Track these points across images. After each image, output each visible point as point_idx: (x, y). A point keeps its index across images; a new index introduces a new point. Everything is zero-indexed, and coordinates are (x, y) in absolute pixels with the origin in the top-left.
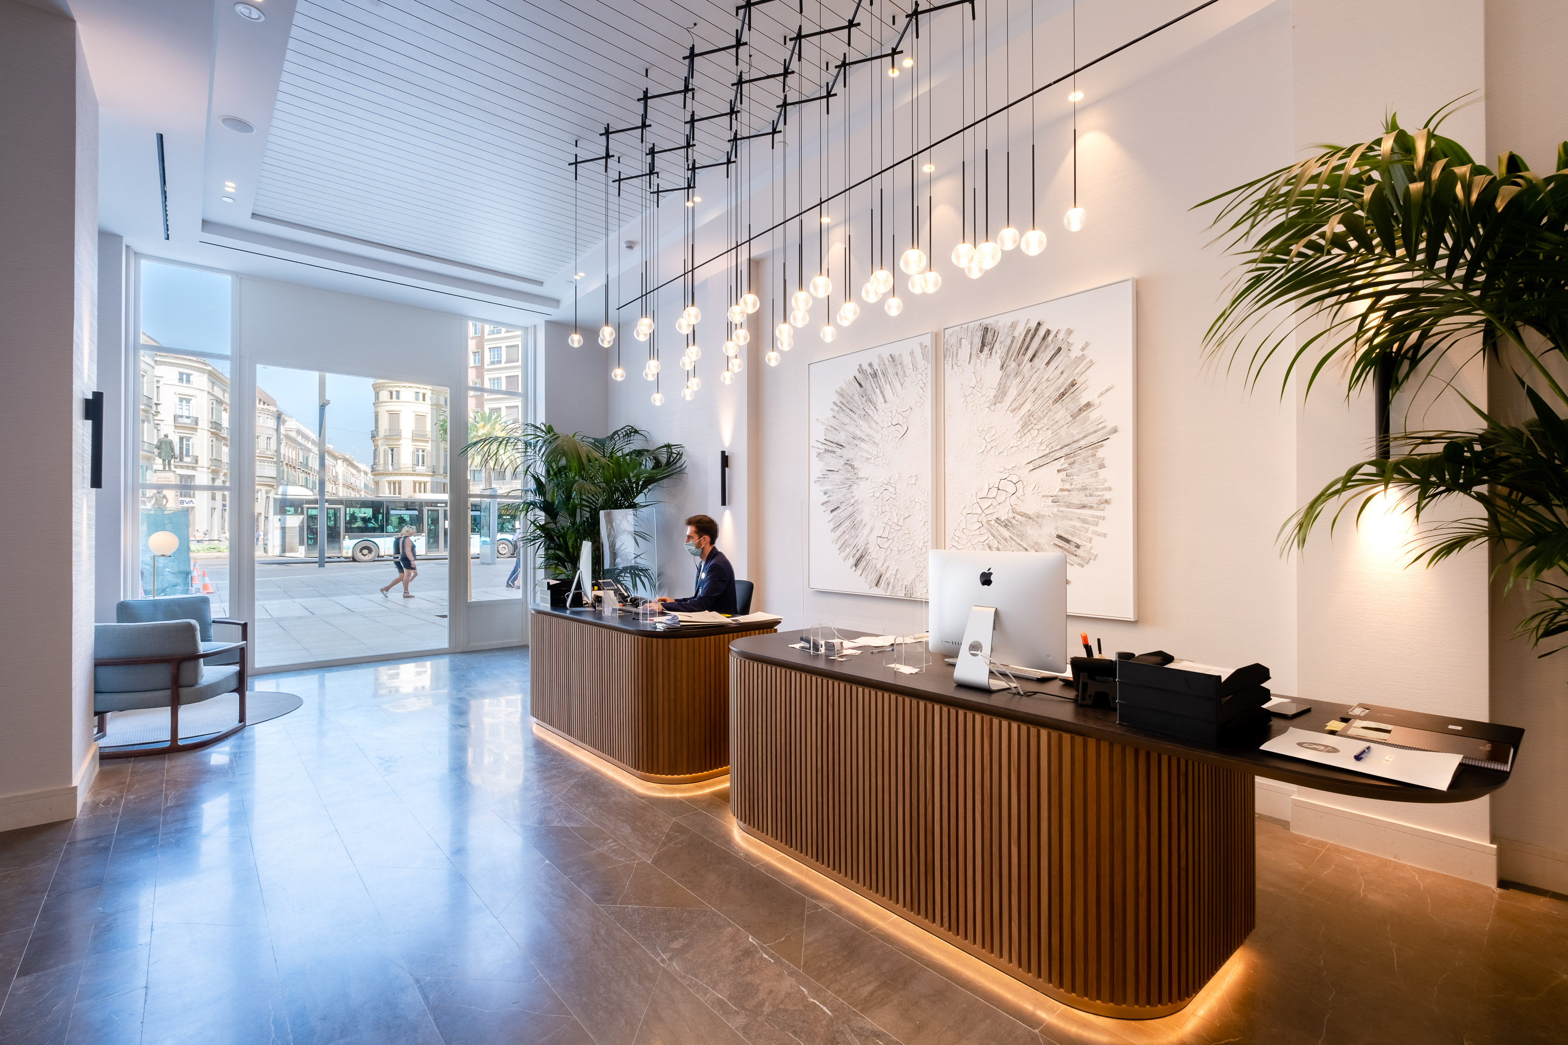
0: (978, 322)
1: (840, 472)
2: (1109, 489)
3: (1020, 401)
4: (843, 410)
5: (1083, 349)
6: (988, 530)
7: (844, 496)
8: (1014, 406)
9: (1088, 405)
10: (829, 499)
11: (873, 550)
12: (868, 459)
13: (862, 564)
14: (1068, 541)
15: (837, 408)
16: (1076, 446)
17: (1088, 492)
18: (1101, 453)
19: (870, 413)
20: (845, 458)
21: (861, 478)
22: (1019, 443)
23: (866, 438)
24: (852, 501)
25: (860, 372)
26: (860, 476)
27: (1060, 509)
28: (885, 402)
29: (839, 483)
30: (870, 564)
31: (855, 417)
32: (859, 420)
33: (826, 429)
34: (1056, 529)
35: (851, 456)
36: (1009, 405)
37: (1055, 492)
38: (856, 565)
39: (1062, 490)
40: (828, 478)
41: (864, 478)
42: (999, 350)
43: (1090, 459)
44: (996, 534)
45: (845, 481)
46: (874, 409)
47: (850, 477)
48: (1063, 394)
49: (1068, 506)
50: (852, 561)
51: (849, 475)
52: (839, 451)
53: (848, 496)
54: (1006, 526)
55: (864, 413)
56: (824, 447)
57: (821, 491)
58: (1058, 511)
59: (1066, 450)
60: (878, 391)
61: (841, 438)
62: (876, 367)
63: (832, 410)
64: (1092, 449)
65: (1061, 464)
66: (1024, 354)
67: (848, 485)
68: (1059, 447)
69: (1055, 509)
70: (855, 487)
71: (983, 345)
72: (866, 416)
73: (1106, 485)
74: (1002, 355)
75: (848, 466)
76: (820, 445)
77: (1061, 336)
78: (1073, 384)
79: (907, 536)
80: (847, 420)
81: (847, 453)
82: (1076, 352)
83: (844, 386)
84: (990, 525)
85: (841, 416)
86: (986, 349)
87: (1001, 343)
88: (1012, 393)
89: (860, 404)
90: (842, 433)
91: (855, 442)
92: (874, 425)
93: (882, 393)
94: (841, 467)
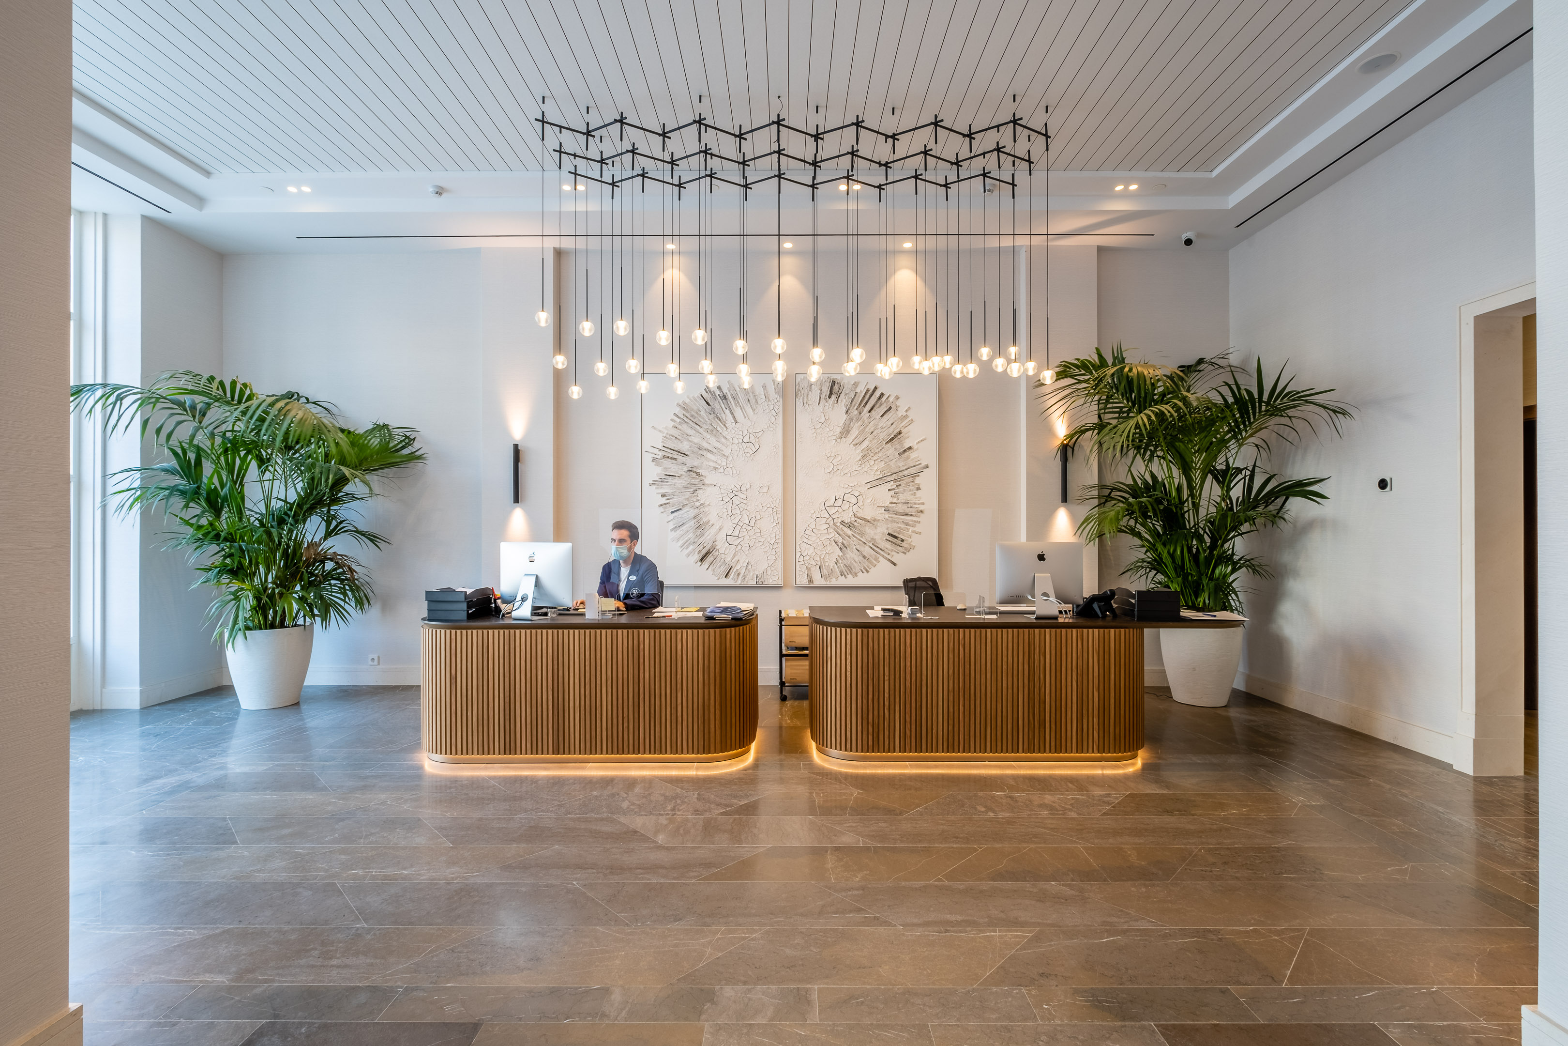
0: (829, 375)
1: (682, 477)
2: (923, 504)
3: (861, 439)
4: (686, 422)
5: (907, 411)
6: (835, 529)
7: (687, 499)
8: (856, 441)
9: (910, 448)
10: (668, 501)
11: (721, 545)
12: (716, 468)
13: (710, 559)
14: (896, 537)
15: (678, 420)
16: (901, 474)
17: (909, 505)
18: (918, 480)
19: (719, 429)
20: (689, 465)
21: (708, 485)
22: (860, 468)
23: (715, 451)
24: (698, 504)
25: (707, 392)
26: (706, 483)
27: (890, 515)
28: (736, 422)
29: (681, 487)
30: (718, 559)
31: (701, 430)
32: (705, 434)
33: (665, 437)
34: (887, 529)
35: (695, 464)
36: (852, 440)
37: (887, 504)
38: (702, 560)
39: (891, 503)
40: (667, 482)
41: (712, 485)
42: (844, 401)
43: (911, 484)
44: (841, 533)
45: (689, 486)
46: (723, 426)
47: (695, 483)
48: (892, 439)
49: (896, 514)
50: (697, 557)
51: (693, 481)
52: (681, 458)
53: (692, 499)
54: (849, 527)
55: (711, 428)
56: (661, 454)
57: (657, 493)
58: (889, 517)
59: (894, 476)
60: (727, 411)
61: (685, 447)
62: (725, 390)
63: (672, 420)
64: (912, 477)
65: (891, 485)
66: (864, 406)
67: (692, 490)
68: (890, 474)
69: (887, 516)
70: (700, 492)
71: (831, 393)
72: (713, 431)
73: (921, 501)
74: (847, 403)
75: (692, 473)
76: (656, 451)
77: (891, 399)
78: (900, 433)
79: (759, 535)
80: (690, 432)
81: (691, 461)
82: (901, 412)
83: (687, 401)
84: (836, 526)
85: (684, 427)
86: (834, 397)
87: (846, 394)
88: (854, 432)
89: (708, 420)
90: (685, 443)
91: (701, 452)
92: (723, 440)
93: (732, 413)
94: (684, 473)
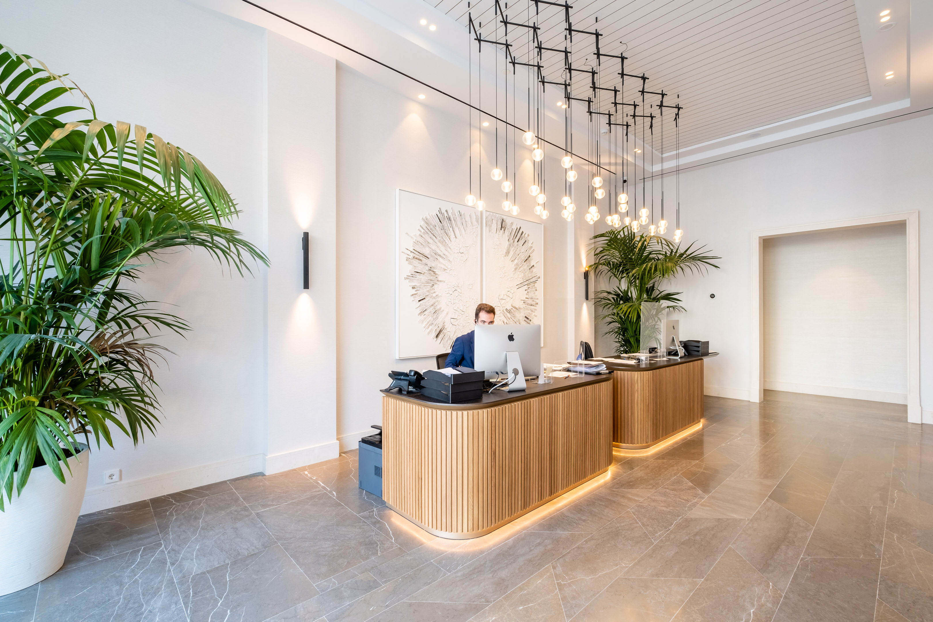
0: (501, 215)
1: (426, 274)
2: (537, 299)
3: (514, 258)
4: (427, 233)
5: (532, 244)
6: (503, 314)
7: (428, 291)
8: (512, 259)
9: (533, 266)
10: (417, 292)
11: (448, 326)
12: (445, 270)
13: (441, 336)
14: (528, 319)
15: (423, 231)
16: (530, 281)
17: (533, 299)
18: (536, 285)
19: (447, 241)
20: (429, 265)
21: (441, 281)
22: (514, 276)
23: (444, 256)
24: (434, 295)
25: (440, 213)
26: (440, 280)
27: (526, 306)
28: (456, 237)
29: (425, 282)
30: (446, 335)
31: (436, 241)
32: (439, 244)
33: (415, 242)
34: (524, 314)
35: (433, 265)
36: (510, 258)
37: (524, 299)
38: (437, 337)
39: (526, 298)
40: (416, 277)
41: (443, 281)
42: (507, 232)
43: (533, 287)
44: (506, 316)
45: (429, 281)
46: (449, 239)
47: (433, 279)
48: (526, 260)
49: (528, 305)
50: (434, 334)
51: (431, 278)
52: (425, 260)
53: (431, 291)
54: (509, 312)
55: (442, 240)
56: (412, 255)
57: (410, 286)
58: (525, 306)
59: (527, 282)
60: (451, 229)
61: (427, 252)
62: (450, 214)
63: (419, 230)
64: (534, 283)
65: (526, 287)
66: (516, 238)
67: (431, 284)
68: (525, 280)
69: (524, 306)
70: (436, 286)
71: (502, 227)
72: (443, 242)
73: (537, 298)
74: (508, 235)
75: (431, 272)
76: (409, 253)
77: (526, 236)
78: (529, 256)
80: (430, 241)
81: (431, 263)
82: (530, 245)
83: (428, 217)
84: (504, 312)
85: (426, 237)
86: (503, 229)
87: (508, 229)
88: (511, 253)
89: (440, 234)
90: (427, 249)
91: (436, 257)
92: (449, 249)
93: (453, 231)
94: (426, 271)
